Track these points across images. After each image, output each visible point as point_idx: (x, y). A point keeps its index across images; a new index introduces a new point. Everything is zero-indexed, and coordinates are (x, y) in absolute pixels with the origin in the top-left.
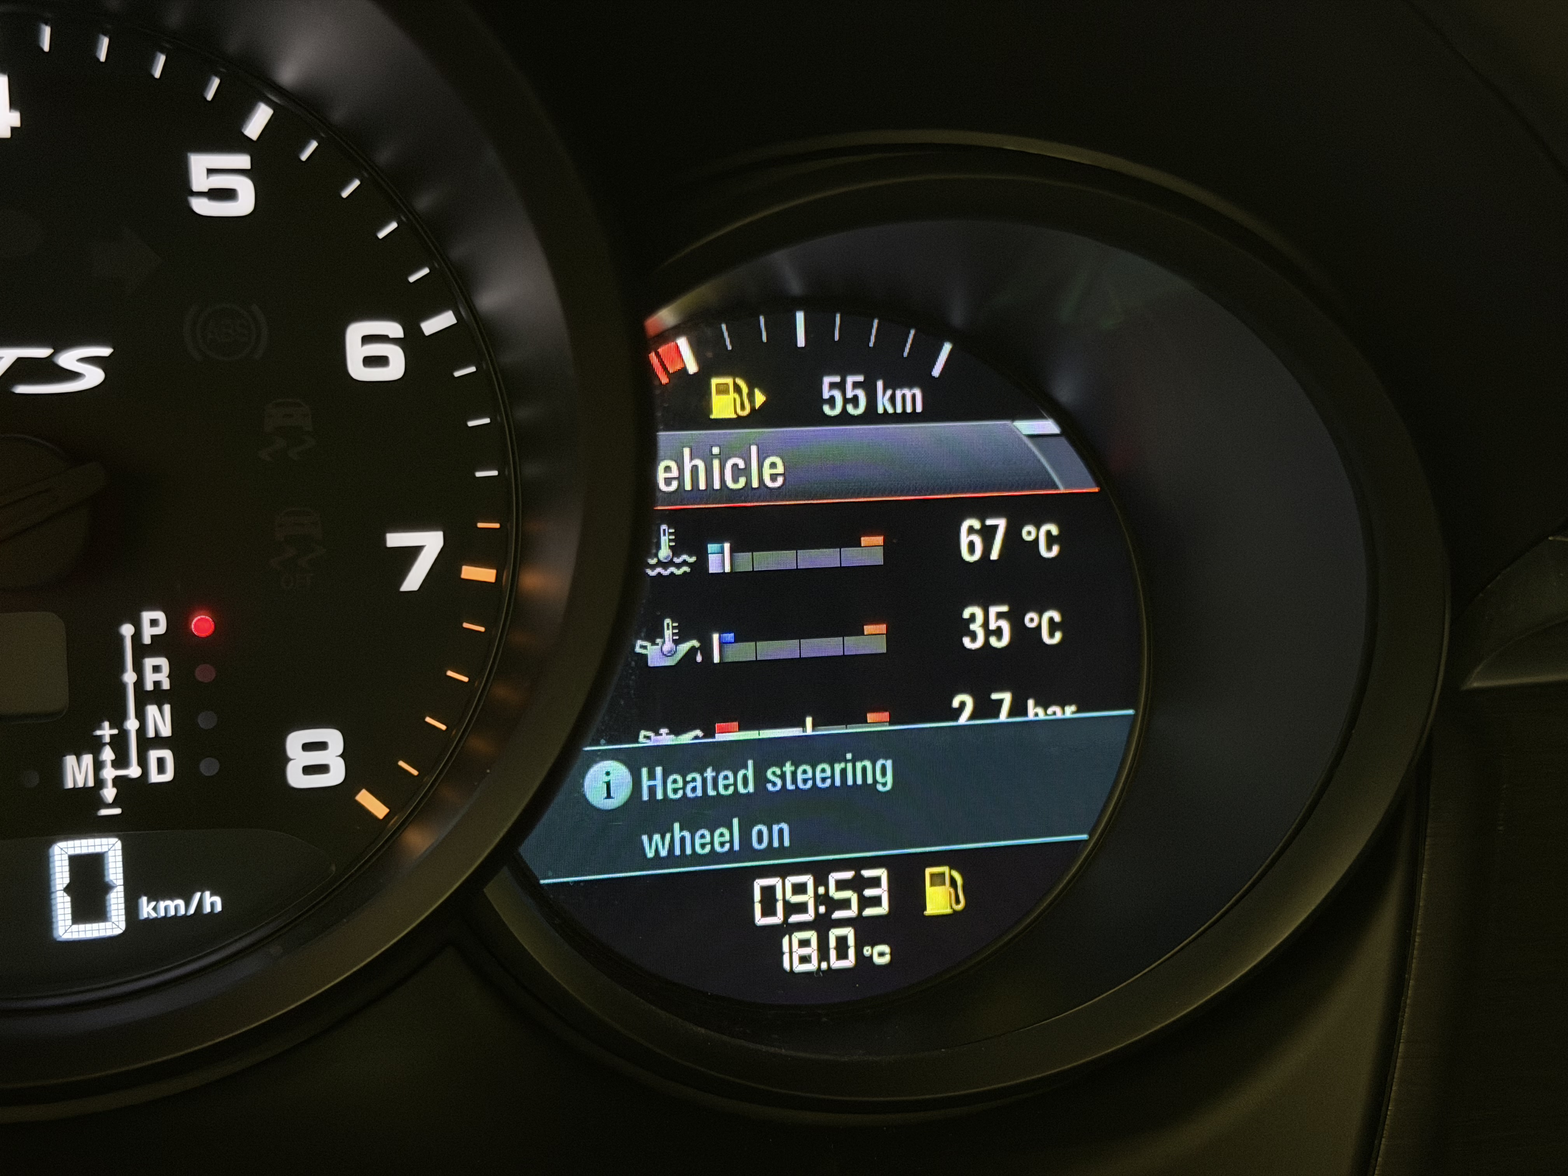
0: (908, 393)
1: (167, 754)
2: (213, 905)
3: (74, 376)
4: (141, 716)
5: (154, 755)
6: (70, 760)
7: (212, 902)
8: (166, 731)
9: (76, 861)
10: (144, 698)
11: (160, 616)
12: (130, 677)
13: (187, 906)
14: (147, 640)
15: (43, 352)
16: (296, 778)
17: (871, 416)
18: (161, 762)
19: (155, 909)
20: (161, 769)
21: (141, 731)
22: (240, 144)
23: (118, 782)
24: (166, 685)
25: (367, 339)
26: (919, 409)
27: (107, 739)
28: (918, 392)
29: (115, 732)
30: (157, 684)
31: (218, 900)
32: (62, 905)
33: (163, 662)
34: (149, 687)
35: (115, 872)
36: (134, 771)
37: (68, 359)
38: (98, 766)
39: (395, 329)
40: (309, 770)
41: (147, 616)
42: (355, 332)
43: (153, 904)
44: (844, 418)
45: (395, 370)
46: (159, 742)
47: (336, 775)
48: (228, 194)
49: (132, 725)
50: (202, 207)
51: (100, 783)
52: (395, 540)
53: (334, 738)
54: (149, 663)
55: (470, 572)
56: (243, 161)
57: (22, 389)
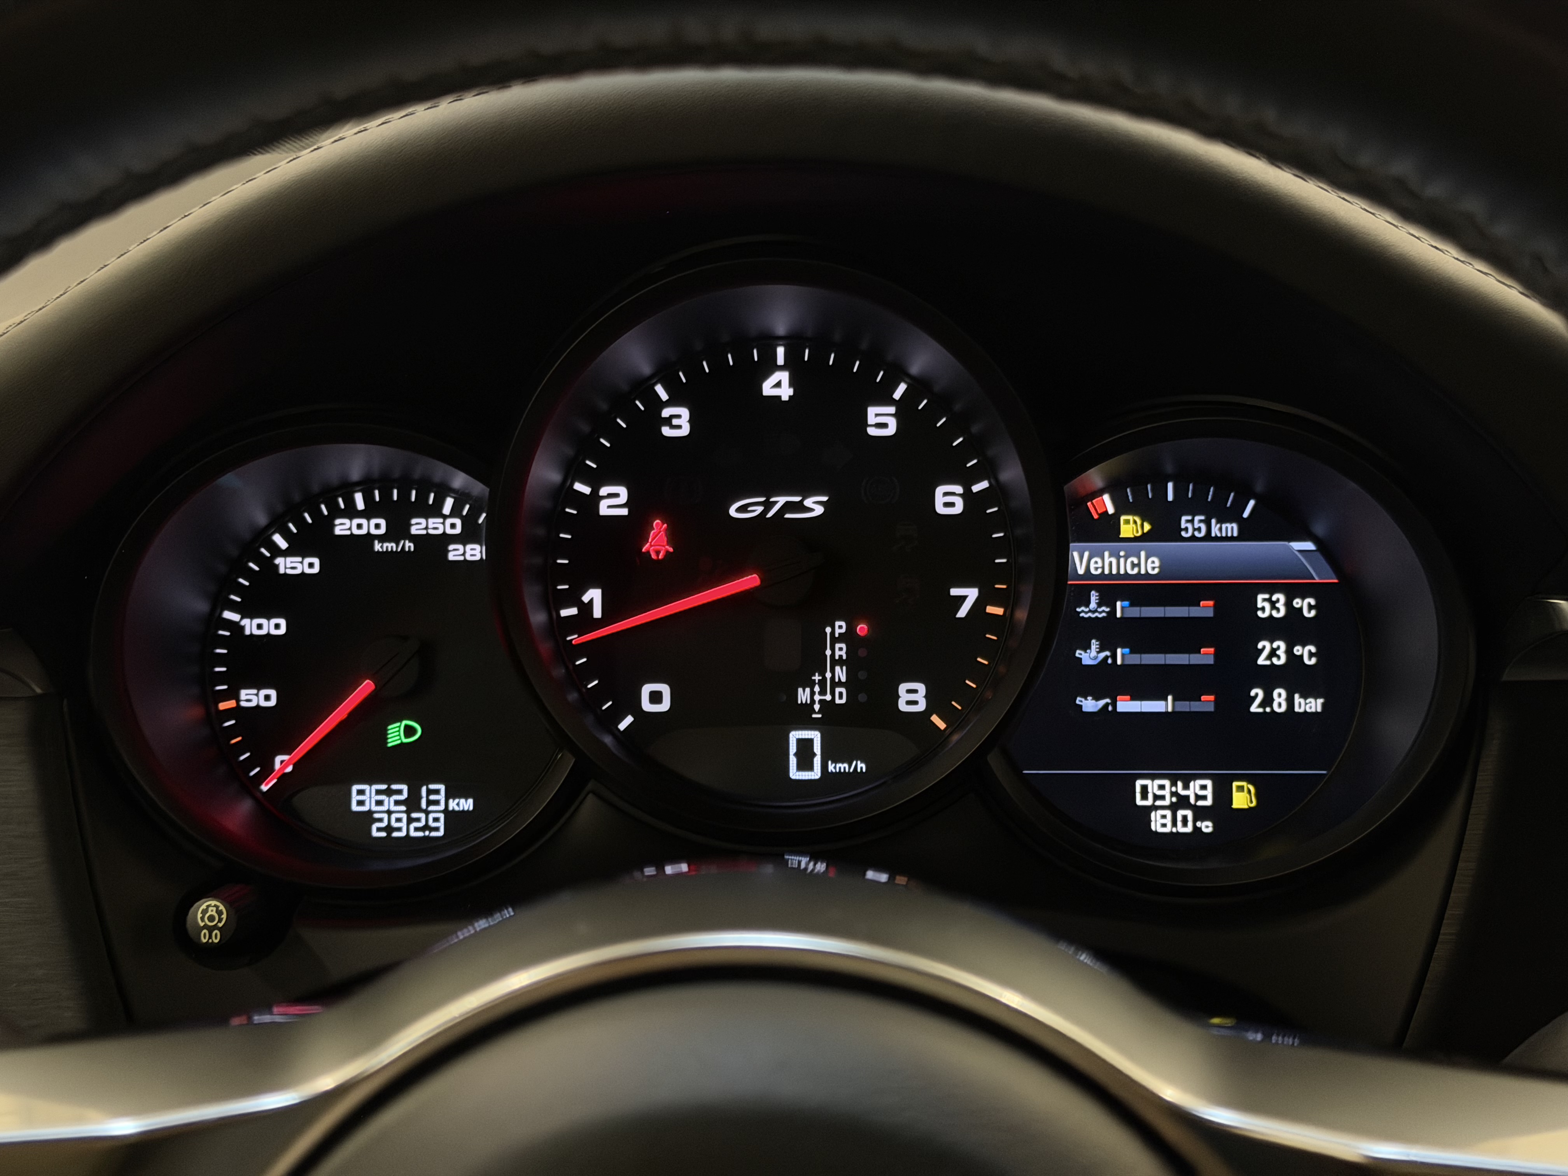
0: (1229, 526)
1: (843, 690)
2: (861, 768)
3: (811, 510)
4: (833, 671)
5: (838, 690)
6: (800, 690)
7: (861, 766)
8: (843, 679)
9: (800, 741)
10: (835, 662)
11: (843, 624)
12: (828, 652)
13: (850, 768)
14: (837, 635)
15: (797, 499)
16: (903, 707)
17: (1208, 537)
18: (841, 694)
19: (835, 768)
20: (841, 697)
21: (833, 678)
22: (890, 402)
23: (821, 701)
24: (844, 657)
25: (946, 494)
26: (1235, 534)
27: (817, 681)
28: (1235, 526)
29: (820, 678)
30: (841, 656)
31: (864, 766)
32: (793, 761)
33: (843, 646)
34: (837, 658)
35: (817, 748)
36: (828, 697)
37: (808, 503)
38: (813, 693)
39: (959, 489)
40: (909, 703)
41: (837, 624)
42: (940, 490)
43: (834, 765)
44: (1193, 538)
45: (958, 509)
46: (840, 685)
47: (921, 707)
48: (884, 426)
49: (828, 675)
50: (872, 431)
51: (813, 701)
52: (955, 592)
53: (921, 688)
54: (837, 646)
55: (990, 609)
56: (892, 410)
57: (787, 516)
